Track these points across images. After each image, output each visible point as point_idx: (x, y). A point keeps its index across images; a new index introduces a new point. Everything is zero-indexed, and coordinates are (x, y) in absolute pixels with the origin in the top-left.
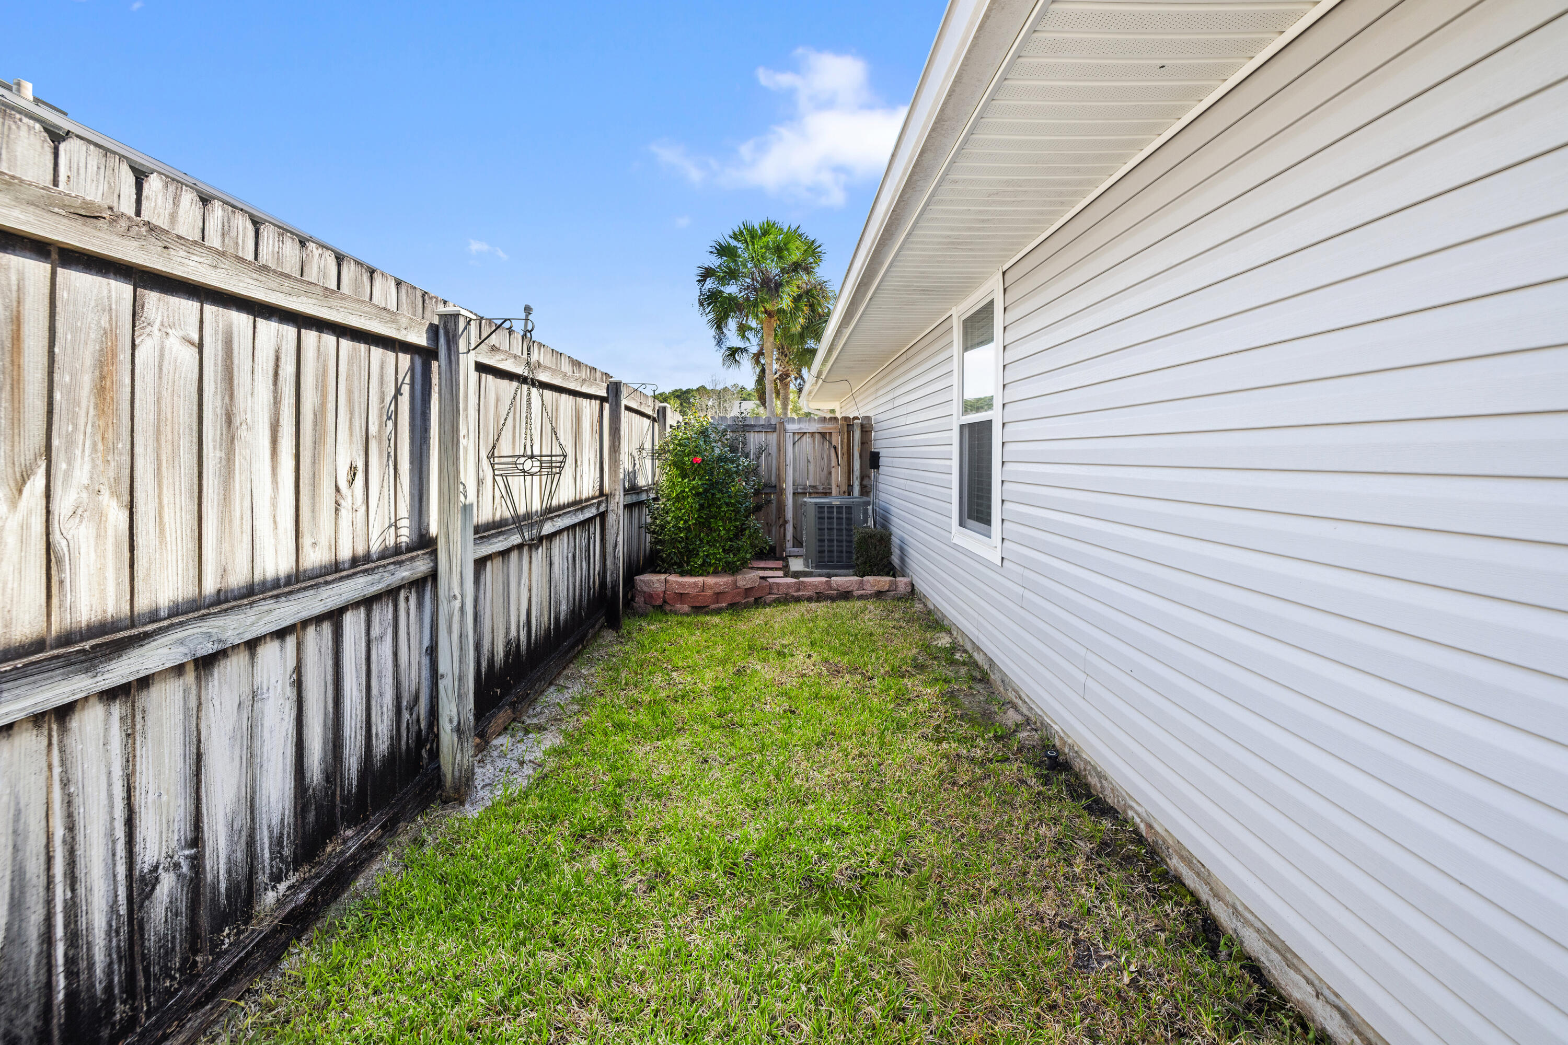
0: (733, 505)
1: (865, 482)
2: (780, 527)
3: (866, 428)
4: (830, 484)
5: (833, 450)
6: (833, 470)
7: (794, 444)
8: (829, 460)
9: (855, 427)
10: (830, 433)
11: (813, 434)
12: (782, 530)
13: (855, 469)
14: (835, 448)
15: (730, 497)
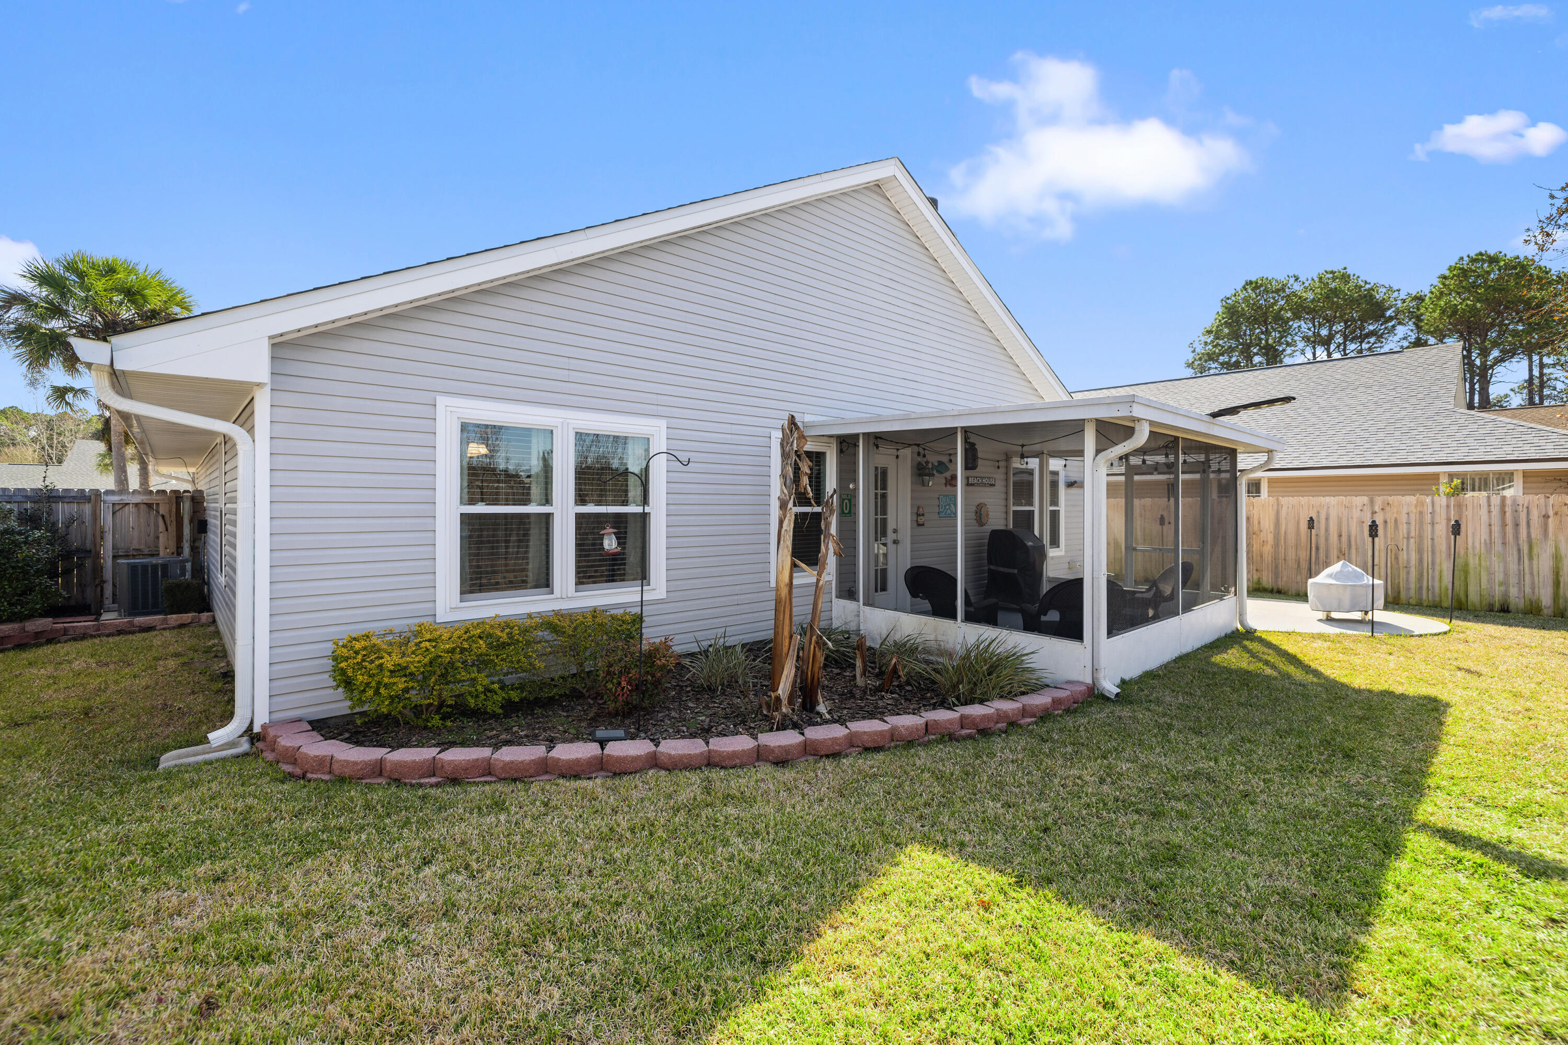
0: (20, 568)
1: (197, 544)
2: (97, 586)
3: (197, 499)
4: (157, 547)
5: (160, 520)
6: (161, 536)
7: (114, 513)
8: (156, 526)
9: (185, 499)
10: (158, 504)
11: (137, 505)
12: (99, 589)
13: (185, 533)
14: (163, 516)
15: (18, 562)
